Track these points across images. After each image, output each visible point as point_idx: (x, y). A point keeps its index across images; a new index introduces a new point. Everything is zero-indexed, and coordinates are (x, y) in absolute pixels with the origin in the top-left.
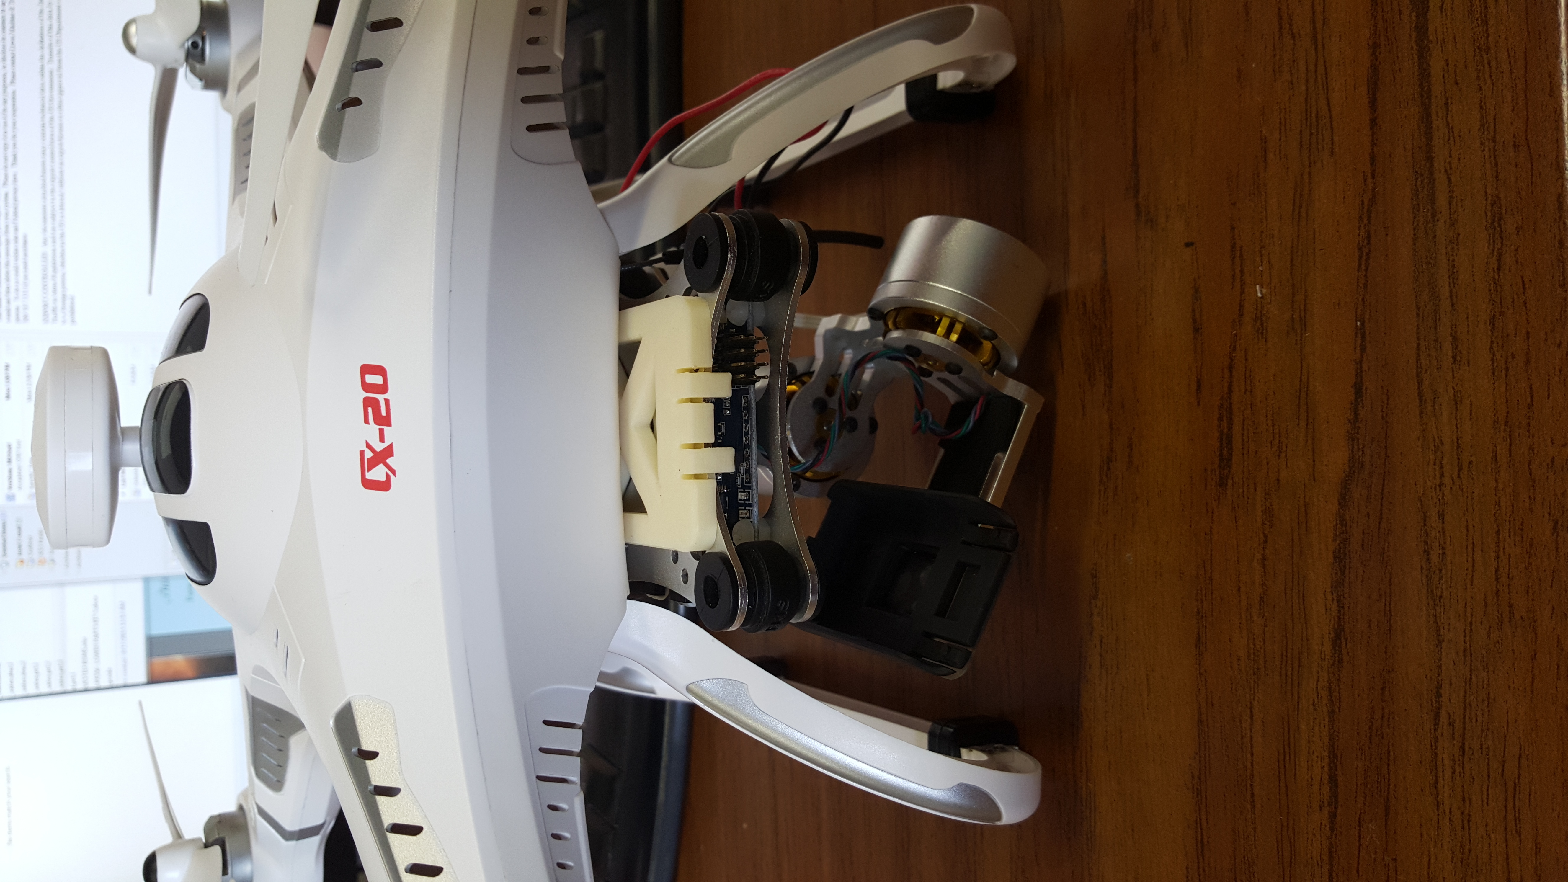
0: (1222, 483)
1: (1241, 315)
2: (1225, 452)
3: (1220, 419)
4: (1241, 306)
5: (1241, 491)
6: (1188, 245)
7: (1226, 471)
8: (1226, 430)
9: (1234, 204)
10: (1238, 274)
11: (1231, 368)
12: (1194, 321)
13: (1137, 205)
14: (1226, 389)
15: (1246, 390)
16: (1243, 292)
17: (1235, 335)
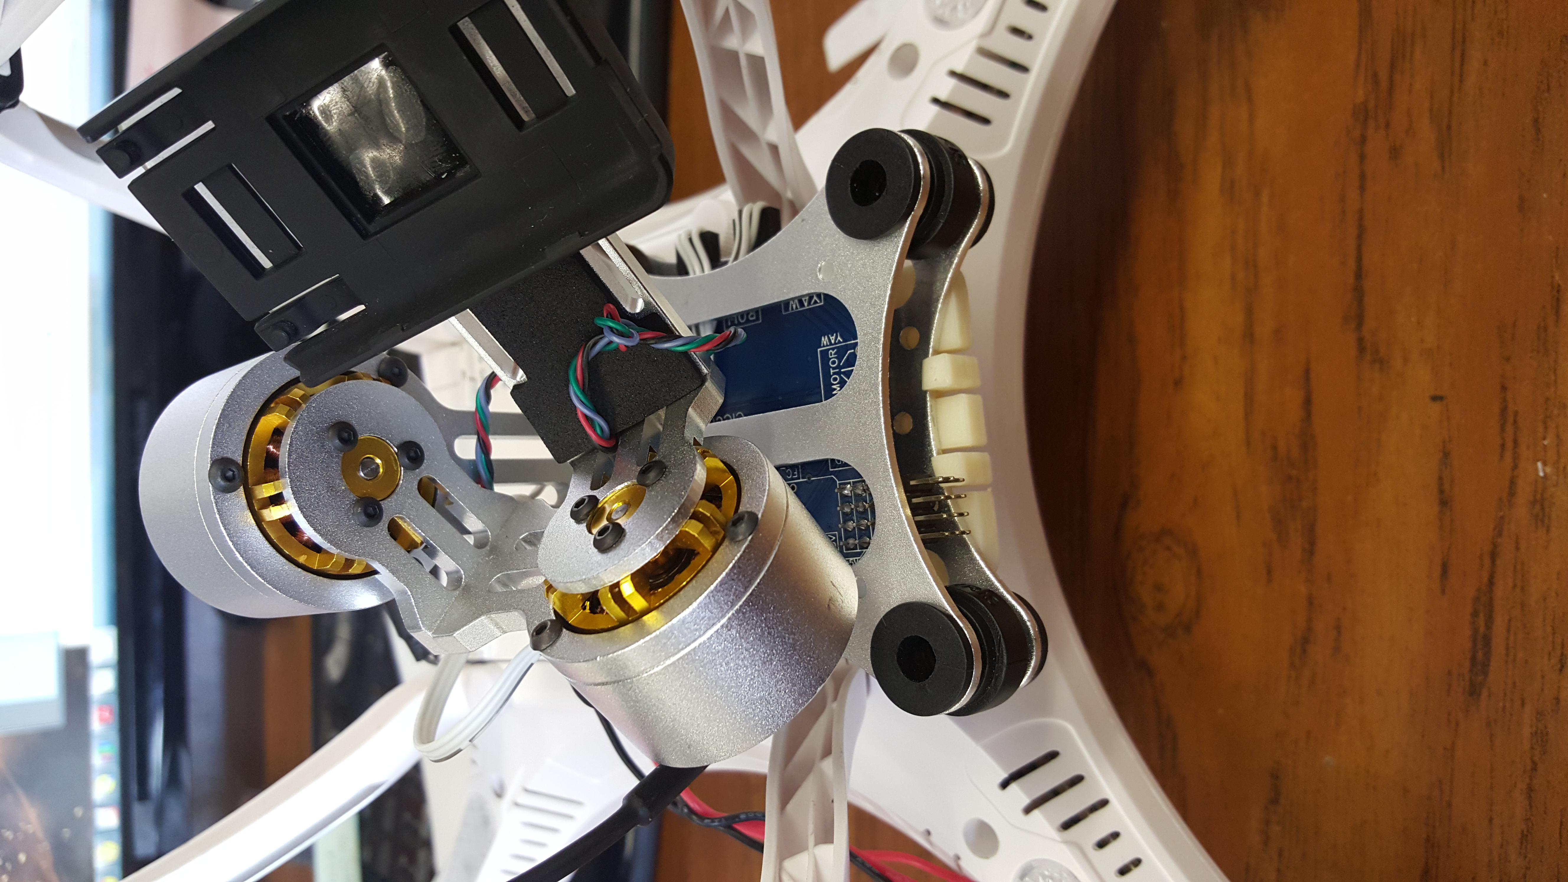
0: (1474, 691)
1: (1512, 493)
2: (1480, 655)
3: (1475, 614)
4: (1513, 482)
5: (1501, 704)
6: (1435, 398)
7: (1480, 678)
8: (1482, 629)
9: (1508, 359)
10: (1509, 444)
11: (1494, 555)
12: (1441, 492)
13: (1360, 340)
14: (1485, 580)
15: (1515, 586)
16: (1515, 467)
17: (1502, 517)
